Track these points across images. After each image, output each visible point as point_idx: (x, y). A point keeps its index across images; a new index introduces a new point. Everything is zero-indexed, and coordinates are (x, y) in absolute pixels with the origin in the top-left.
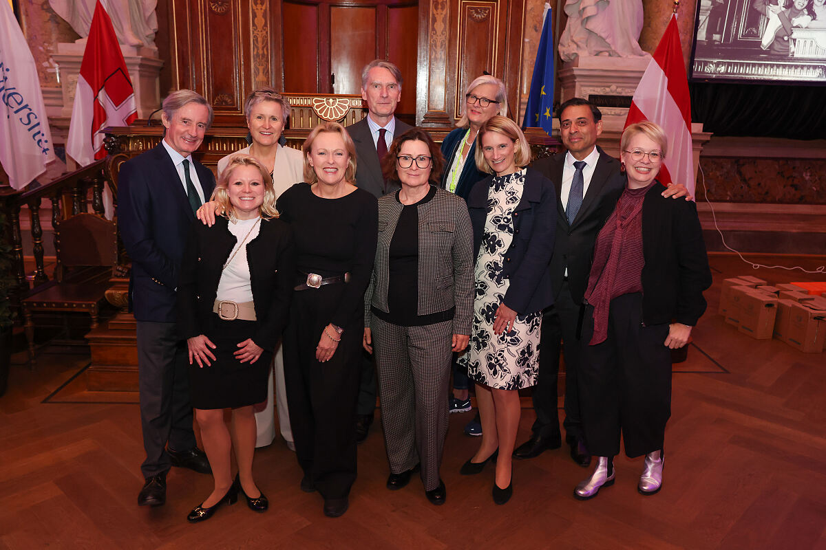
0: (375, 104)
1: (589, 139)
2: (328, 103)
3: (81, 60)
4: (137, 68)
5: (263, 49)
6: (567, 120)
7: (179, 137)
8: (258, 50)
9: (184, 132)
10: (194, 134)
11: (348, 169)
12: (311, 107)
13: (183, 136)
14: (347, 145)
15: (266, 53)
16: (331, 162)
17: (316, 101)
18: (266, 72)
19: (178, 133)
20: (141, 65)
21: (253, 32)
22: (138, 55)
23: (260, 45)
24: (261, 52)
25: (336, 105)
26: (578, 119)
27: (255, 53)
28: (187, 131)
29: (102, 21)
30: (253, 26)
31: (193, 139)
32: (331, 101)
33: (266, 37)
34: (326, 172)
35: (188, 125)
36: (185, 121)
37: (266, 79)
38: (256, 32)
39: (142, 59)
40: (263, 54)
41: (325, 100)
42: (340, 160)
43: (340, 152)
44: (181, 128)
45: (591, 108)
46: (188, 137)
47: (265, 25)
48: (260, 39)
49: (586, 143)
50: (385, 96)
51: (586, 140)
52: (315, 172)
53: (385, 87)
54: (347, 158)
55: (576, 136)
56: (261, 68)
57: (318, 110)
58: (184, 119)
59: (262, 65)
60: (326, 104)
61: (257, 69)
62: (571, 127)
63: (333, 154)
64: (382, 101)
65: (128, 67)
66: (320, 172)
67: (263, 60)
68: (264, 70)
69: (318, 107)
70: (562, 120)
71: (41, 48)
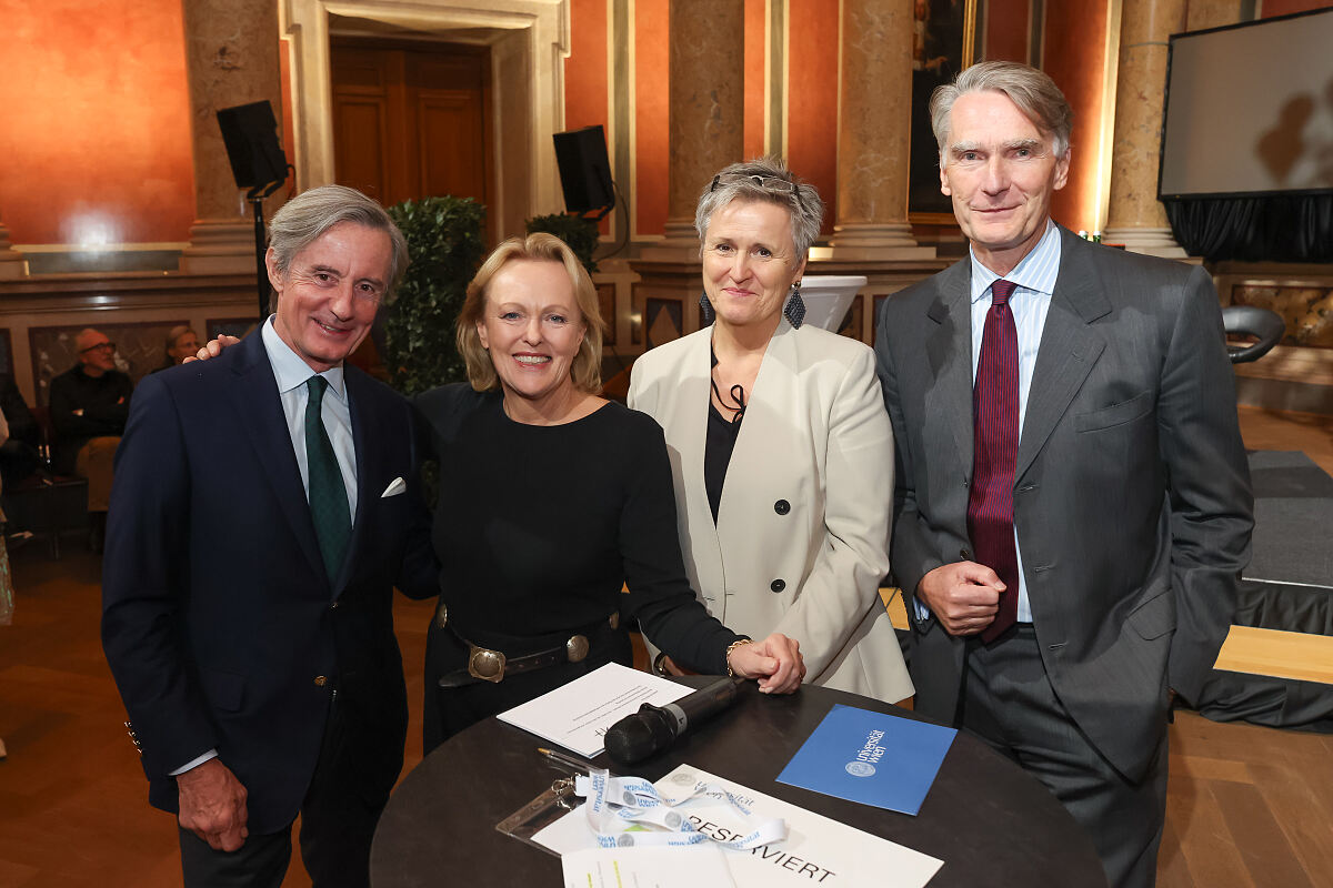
7: (303, 316)
9: (318, 306)
19: (302, 304)
28: (326, 301)
31: (342, 325)
34: (521, 365)
42: (560, 334)
43: (559, 312)
46: (325, 314)
58: (323, 269)
63: (540, 318)
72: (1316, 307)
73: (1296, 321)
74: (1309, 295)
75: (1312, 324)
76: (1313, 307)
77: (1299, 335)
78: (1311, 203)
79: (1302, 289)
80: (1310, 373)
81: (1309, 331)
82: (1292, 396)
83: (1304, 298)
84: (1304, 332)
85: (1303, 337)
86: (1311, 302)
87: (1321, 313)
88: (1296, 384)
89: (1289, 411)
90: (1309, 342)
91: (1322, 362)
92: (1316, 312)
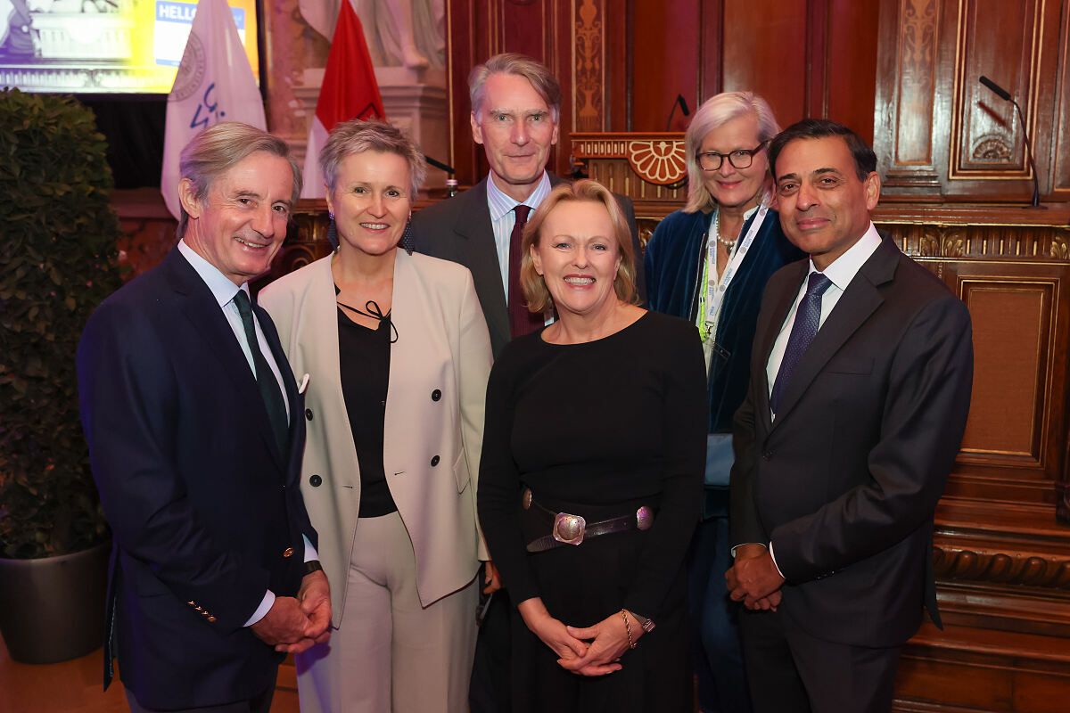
0: (500, 156)
1: (847, 221)
2: (658, 150)
3: (317, 94)
4: (418, 104)
5: (592, 61)
6: (790, 176)
7: (227, 237)
8: (584, 61)
9: (241, 227)
10: (266, 230)
11: (618, 280)
12: (625, 160)
13: (238, 233)
14: (618, 232)
15: (597, 67)
16: (582, 262)
17: (636, 147)
18: (596, 101)
19: (226, 226)
20: (423, 99)
21: (577, 31)
22: (420, 82)
23: (588, 54)
24: (589, 65)
25: (673, 153)
26: (819, 171)
27: (579, 67)
28: (248, 222)
29: (350, 30)
30: (576, 21)
31: (264, 241)
32: (663, 145)
33: (598, 38)
34: (571, 286)
35: (252, 208)
36: (245, 198)
37: (596, 113)
38: (580, 31)
39: (425, 89)
40: (593, 70)
41: (651, 144)
42: (602, 260)
43: (601, 242)
44: (233, 214)
45: (849, 143)
46: (248, 233)
47: (598, 17)
48: (588, 44)
49: (839, 232)
50: (521, 139)
51: (839, 223)
52: (545, 285)
53: (520, 122)
54: (616, 258)
55: (813, 215)
56: (589, 94)
57: (639, 164)
58: (242, 194)
59: (591, 89)
60: (653, 153)
61: (581, 95)
62: (799, 192)
63: (586, 247)
64: (516, 151)
65: (385, 104)
66: (557, 287)
67: (593, 80)
68: (593, 97)
69: (638, 158)
70: (779, 176)
71: (288, 80)
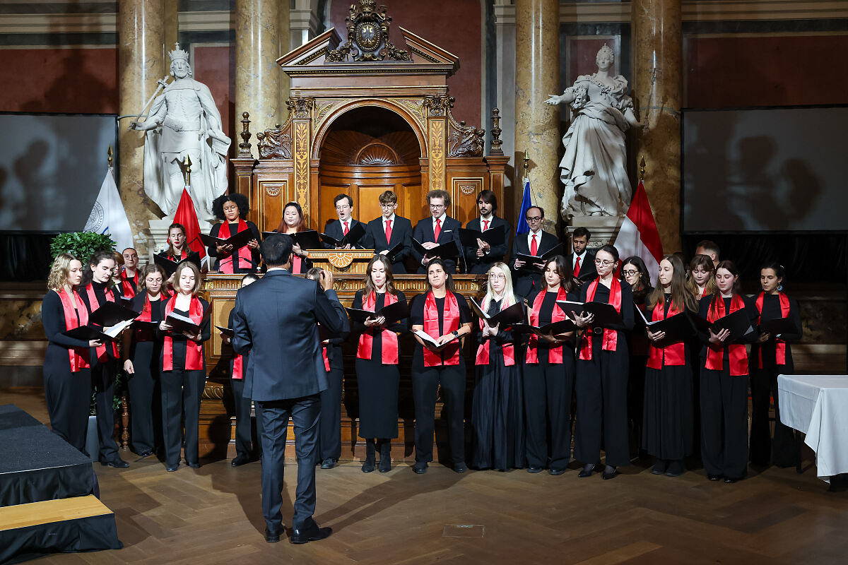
12: (327, 259)
17: (330, 254)
25: (344, 257)
32: (341, 254)
41: (336, 253)
57: (332, 260)
60: (337, 257)
72: (25, 312)
73: (13, 323)
74: (20, 304)
75: (24, 324)
76: (23, 313)
77: (15, 333)
78: (12, 240)
79: (14, 300)
80: (25, 359)
81: (23, 328)
82: (16, 376)
83: (16, 306)
84: (19, 330)
85: (18, 335)
86: (21, 309)
87: (28, 316)
88: (17, 367)
89: (14, 387)
90: (23, 337)
91: (33, 350)
92: (25, 317)
